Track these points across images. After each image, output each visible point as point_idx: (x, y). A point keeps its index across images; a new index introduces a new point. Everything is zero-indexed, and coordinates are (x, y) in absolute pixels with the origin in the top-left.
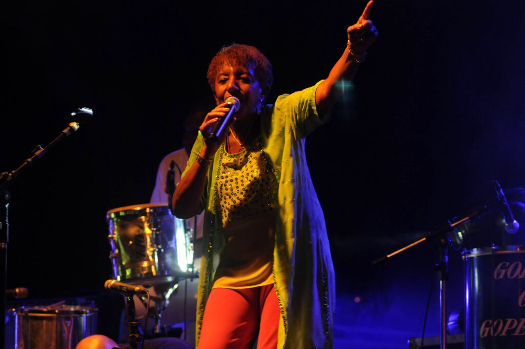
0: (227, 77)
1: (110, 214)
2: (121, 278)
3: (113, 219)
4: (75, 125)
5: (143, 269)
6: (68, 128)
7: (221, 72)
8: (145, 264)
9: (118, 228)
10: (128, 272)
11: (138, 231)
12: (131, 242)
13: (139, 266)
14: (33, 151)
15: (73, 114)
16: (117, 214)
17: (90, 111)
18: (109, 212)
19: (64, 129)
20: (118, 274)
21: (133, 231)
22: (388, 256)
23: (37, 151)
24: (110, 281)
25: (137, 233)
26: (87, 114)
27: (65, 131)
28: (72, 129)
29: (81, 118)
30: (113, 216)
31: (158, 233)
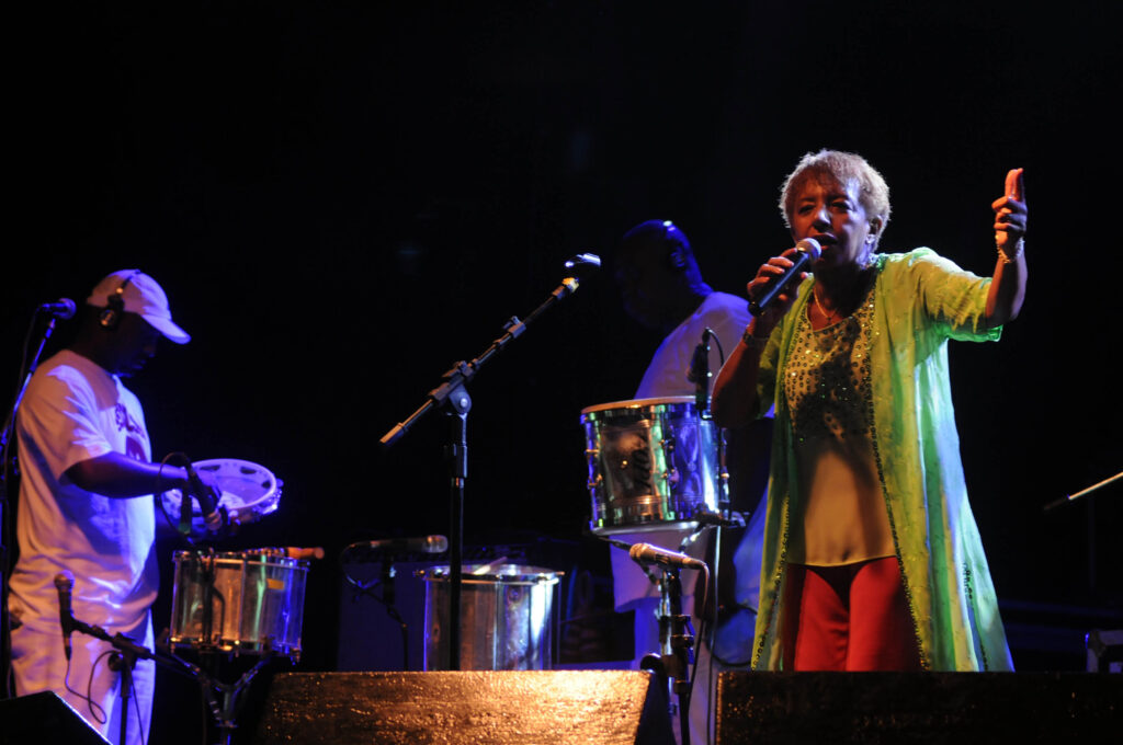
0: (812, 204)
1: (588, 415)
2: (604, 522)
3: (592, 423)
4: (572, 283)
5: (643, 508)
6: (561, 288)
7: (803, 196)
8: (647, 501)
9: (602, 438)
10: (619, 514)
11: (639, 445)
12: (625, 463)
13: (635, 504)
14: (505, 327)
15: (569, 264)
16: (600, 415)
17: (596, 260)
18: (585, 411)
19: (553, 290)
20: (600, 516)
21: (629, 443)
22: (1071, 498)
23: (511, 326)
24: (639, 545)
25: (636, 448)
26: (591, 265)
27: (557, 293)
28: (567, 289)
29: (582, 271)
30: (593, 417)
31: (671, 447)
